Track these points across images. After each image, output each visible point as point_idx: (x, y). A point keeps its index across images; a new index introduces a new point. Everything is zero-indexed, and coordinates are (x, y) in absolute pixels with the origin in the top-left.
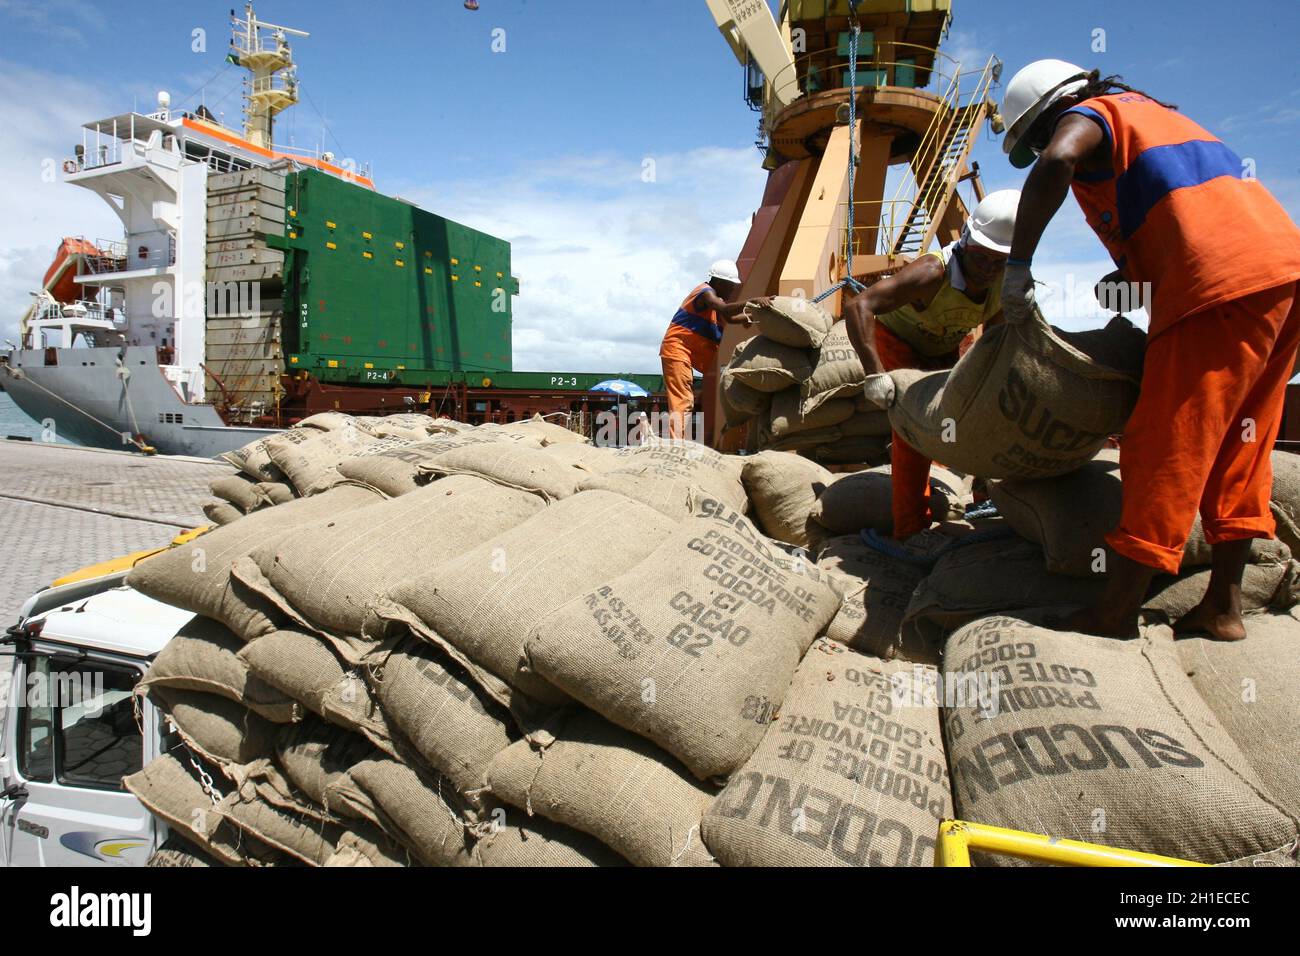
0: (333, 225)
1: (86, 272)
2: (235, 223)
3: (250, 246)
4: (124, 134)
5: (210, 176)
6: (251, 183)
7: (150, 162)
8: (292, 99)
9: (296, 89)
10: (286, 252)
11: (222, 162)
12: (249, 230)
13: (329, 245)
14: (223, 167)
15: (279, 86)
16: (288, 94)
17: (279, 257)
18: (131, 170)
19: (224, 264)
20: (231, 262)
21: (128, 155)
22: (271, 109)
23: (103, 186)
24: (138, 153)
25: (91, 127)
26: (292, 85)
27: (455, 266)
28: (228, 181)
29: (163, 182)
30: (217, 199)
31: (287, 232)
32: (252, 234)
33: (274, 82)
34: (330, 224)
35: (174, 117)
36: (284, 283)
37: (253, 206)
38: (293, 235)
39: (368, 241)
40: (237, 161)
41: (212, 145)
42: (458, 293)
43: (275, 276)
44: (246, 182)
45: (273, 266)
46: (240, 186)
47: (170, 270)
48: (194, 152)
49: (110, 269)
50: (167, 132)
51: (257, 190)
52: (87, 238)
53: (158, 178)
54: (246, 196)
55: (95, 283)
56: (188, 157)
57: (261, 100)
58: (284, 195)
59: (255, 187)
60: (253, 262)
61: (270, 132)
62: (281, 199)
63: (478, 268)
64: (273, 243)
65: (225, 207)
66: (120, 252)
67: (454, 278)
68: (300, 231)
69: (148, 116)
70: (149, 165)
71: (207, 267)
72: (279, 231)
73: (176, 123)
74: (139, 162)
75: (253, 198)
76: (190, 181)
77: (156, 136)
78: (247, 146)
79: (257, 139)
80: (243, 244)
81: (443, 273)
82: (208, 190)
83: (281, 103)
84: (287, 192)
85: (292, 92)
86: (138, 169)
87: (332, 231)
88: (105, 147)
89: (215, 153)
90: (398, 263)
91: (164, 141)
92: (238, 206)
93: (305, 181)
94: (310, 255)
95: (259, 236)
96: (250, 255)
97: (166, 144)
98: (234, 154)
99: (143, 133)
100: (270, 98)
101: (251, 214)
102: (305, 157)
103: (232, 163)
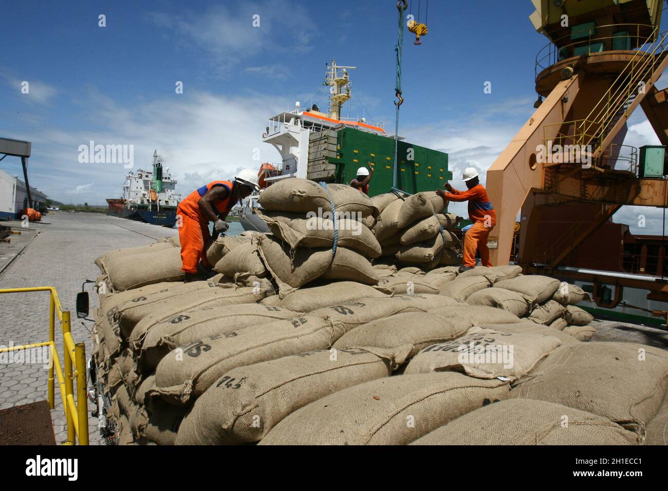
0: (357, 152)
1: (268, 177)
2: (319, 153)
3: (323, 163)
4: (282, 121)
5: (311, 134)
6: (325, 136)
7: (290, 131)
8: (348, 97)
9: (350, 92)
10: (336, 164)
11: (318, 127)
12: (324, 156)
13: (355, 160)
14: (318, 129)
15: (343, 92)
16: (346, 95)
17: (333, 167)
18: (284, 135)
19: (314, 171)
20: (317, 170)
21: (283, 129)
22: (340, 103)
23: (274, 142)
24: (286, 128)
25: (272, 119)
26: (348, 91)
27: (417, 167)
28: (317, 135)
29: (294, 138)
30: (313, 144)
31: (337, 155)
32: (324, 158)
33: (342, 90)
34: (355, 151)
35: (300, 111)
36: (335, 178)
37: (326, 145)
38: (338, 157)
39: (373, 157)
40: (324, 127)
41: (314, 121)
42: (418, 180)
43: (332, 175)
44: (323, 136)
45: (332, 171)
46: (321, 137)
47: (295, 174)
48: (307, 125)
49: (276, 175)
50: (297, 118)
51: (327, 138)
52: (269, 163)
53: (292, 137)
54: (323, 141)
55: (271, 181)
56: (305, 128)
57: (336, 99)
58: (336, 139)
59: (327, 137)
60: (324, 170)
61: (339, 112)
62: (335, 141)
63: (429, 167)
64: (331, 161)
65: (315, 147)
66: (280, 168)
67: (417, 173)
68: (341, 155)
69: (290, 113)
70: (290, 133)
71: (308, 173)
72: (334, 155)
73: (300, 114)
74: (286, 131)
75: (325, 142)
76: (303, 136)
77: (293, 120)
78: (329, 120)
79: (334, 116)
80: (321, 162)
81: (411, 170)
82: (310, 140)
83: (344, 99)
84: (338, 138)
85: (348, 94)
86: (285, 134)
87: (356, 154)
88: (276, 127)
89: (316, 124)
90: (387, 167)
91: (295, 122)
92: (320, 146)
93: (345, 133)
94: (346, 166)
95: (327, 158)
96: (324, 166)
97: (296, 123)
98: (323, 124)
99: (288, 120)
100: (339, 97)
101: (325, 149)
102: (348, 121)
103: (322, 128)
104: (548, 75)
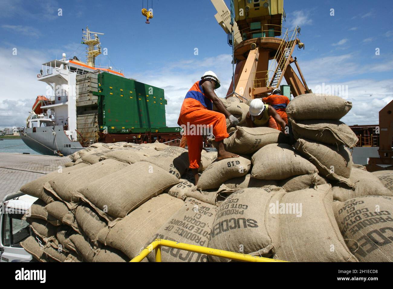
0: (112, 88)
1: (44, 105)
2: (84, 89)
3: (88, 95)
4: (53, 66)
5: (77, 76)
6: (88, 77)
7: (60, 73)
8: (100, 52)
9: (101, 49)
10: (98, 96)
11: (80, 72)
12: (88, 91)
13: (111, 93)
14: (81, 73)
15: (96, 49)
16: (99, 51)
17: (96, 98)
18: (55, 76)
19: (81, 101)
20: (83, 100)
21: (55, 72)
22: (94, 56)
23: (48, 81)
24: (57, 71)
25: (44, 65)
26: (100, 49)
27: (148, 97)
28: (82, 77)
29: (64, 79)
30: (79, 82)
31: (99, 90)
32: (89, 92)
33: (94, 48)
34: (111, 87)
35: (67, 60)
36: (98, 105)
37: (89, 84)
38: (100, 91)
39: (122, 92)
40: (85, 71)
41: (78, 67)
42: (149, 105)
43: (96, 103)
44: (87, 77)
45: (95, 100)
46: (85, 78)
47: (66, 103)
48: (73, 69)
49: (50, 104)
50: (65, 64)
51: (90, 79)
52: (44, 96)
53: (63, 77)
54: (87, 81)
55: (46, 108)
56: (71, 71)
57: (91, 53)
58: (97, 80)
59: (89, 78)
60: (89, 100)
61: (94, 62)
62: (96, 81)
63: (155, 97)
64: (95, 94)
65: (81, 84)
66: (53, 99)
67: (148, 101)
68: (102, 90)
69: (60, 60)
70: (61, 75)
71: (77, 102)
72: (96, 90)
73: (67, 62)
74: (57, 73)
75: (89, 81)
76: (71, 77)
77: (62, 66)
78: (87, 67)
79: (90, 65)
80: (86, 95)
81: (144, 100)
82: (76, 80)
83: (97, 54)
84: (98, 79)
85: (100, 51)
86: (57, 75)
87: (111, 89)
88: (48, 70)
89: (79, 69)
90: (131, 97)
91: (64, 67)
92: (85, 84)
93: (103, 76)
94: (105, 97)
95: (91, 92)
96: (88, 98)
97: (65, 68)
98: (84, 69)
99: (58, 65)
100: (94, 53)
101: (89, 86)
102: (104, 69)
103: (83, 72)
104: (243, 46)
